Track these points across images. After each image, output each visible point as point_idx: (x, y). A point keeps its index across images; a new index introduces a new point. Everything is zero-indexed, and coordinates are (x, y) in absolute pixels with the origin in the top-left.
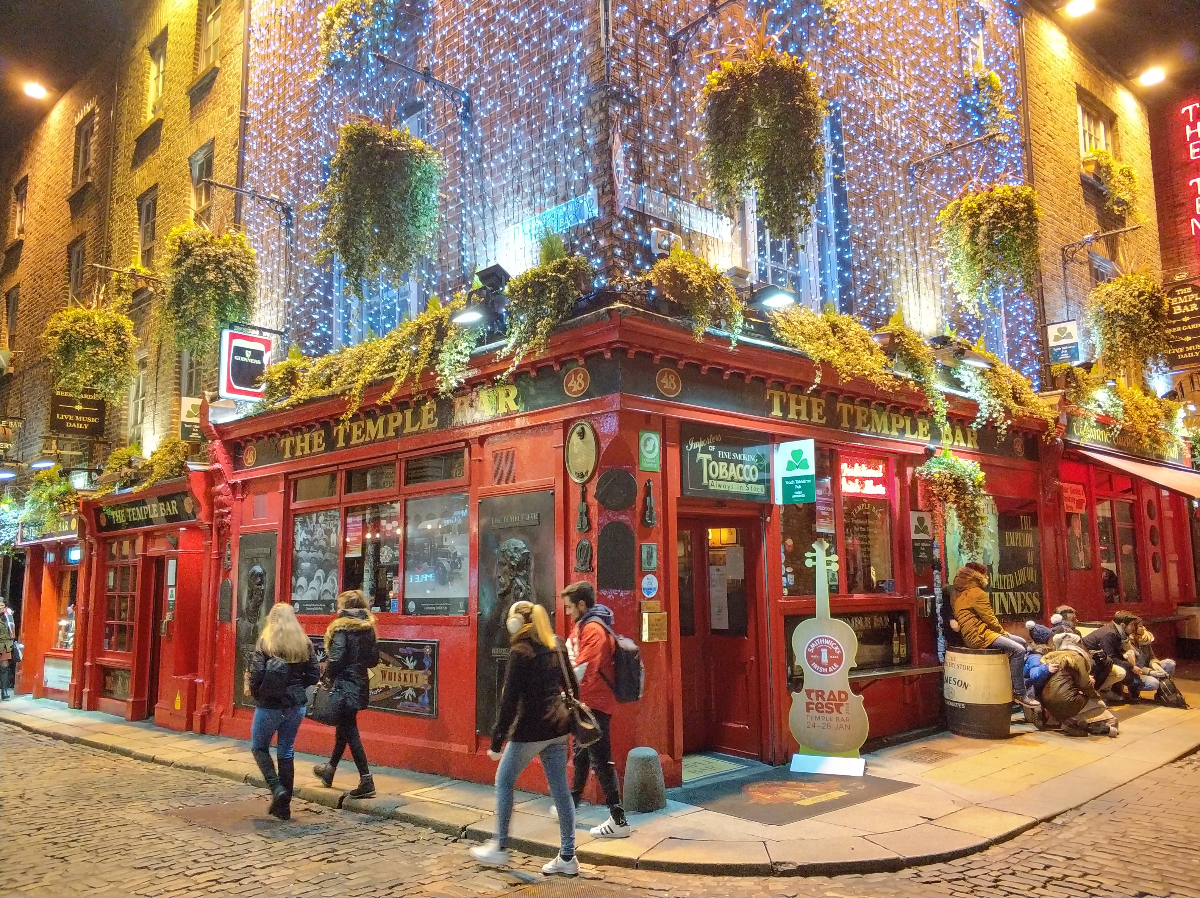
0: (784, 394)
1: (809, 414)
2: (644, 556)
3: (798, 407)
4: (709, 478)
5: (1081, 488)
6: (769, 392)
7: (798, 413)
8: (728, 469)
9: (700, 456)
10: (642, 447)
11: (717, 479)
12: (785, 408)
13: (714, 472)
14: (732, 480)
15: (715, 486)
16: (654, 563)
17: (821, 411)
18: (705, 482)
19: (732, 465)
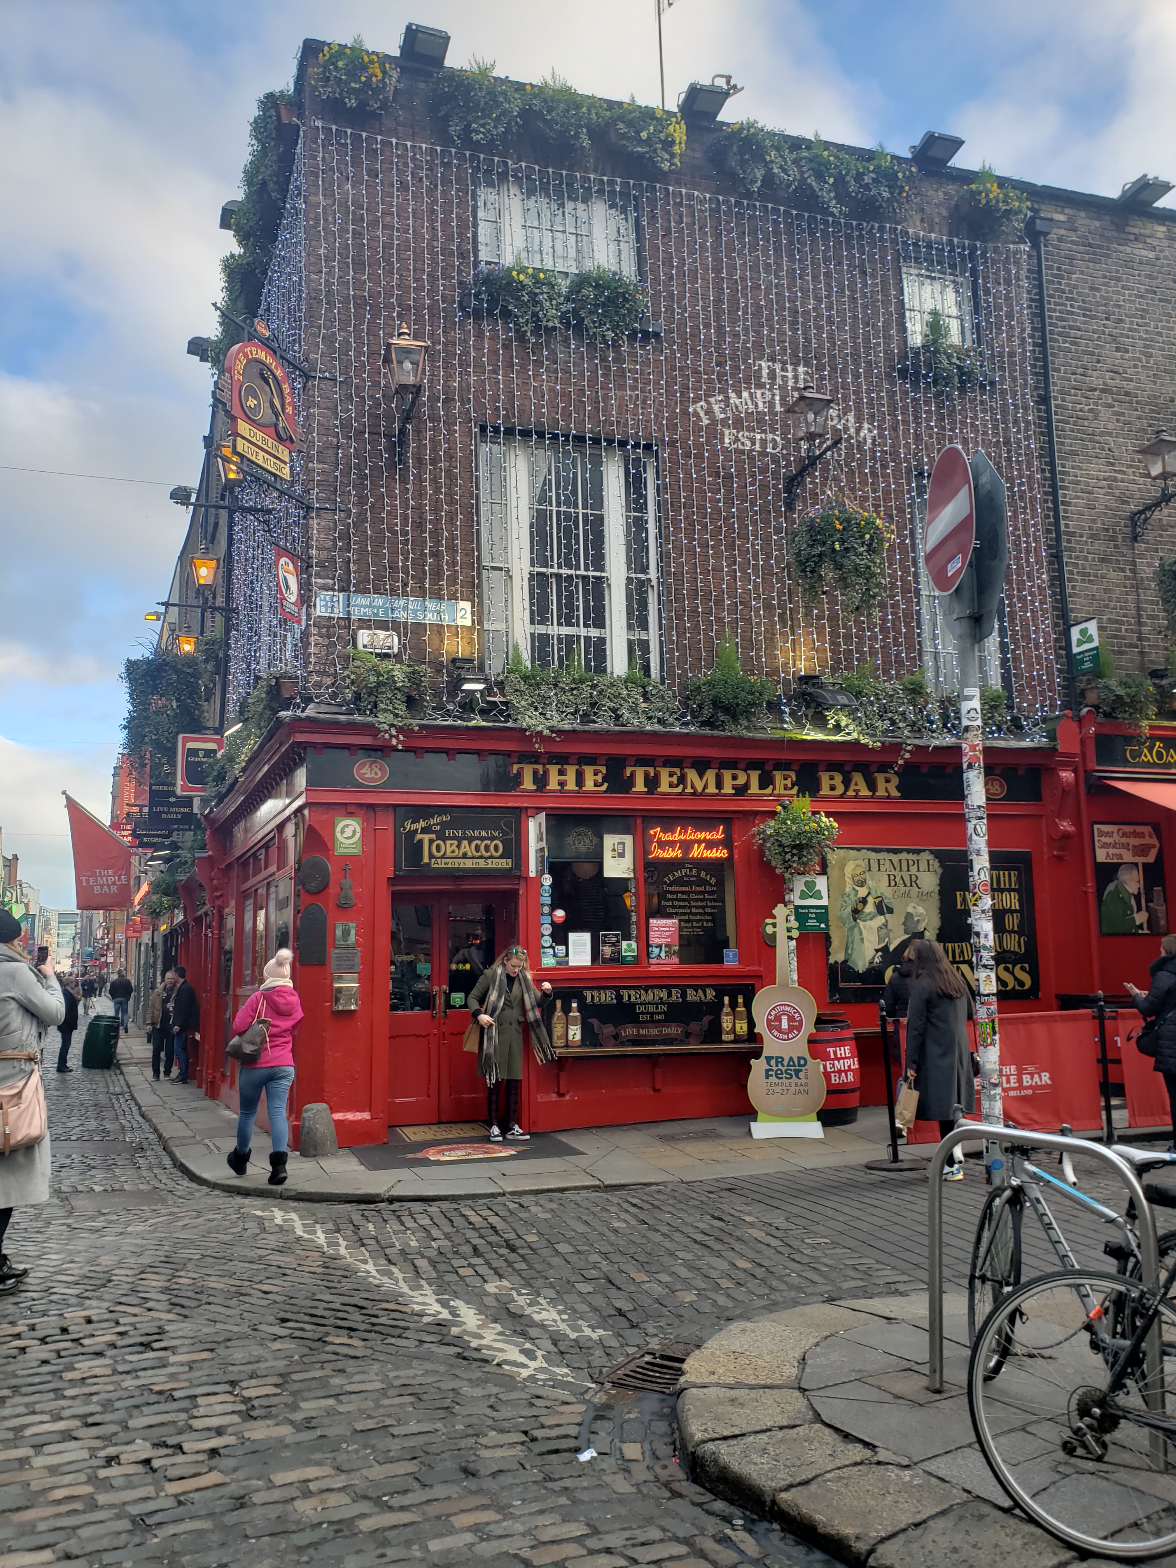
0: (540, 768)
1: (580, 781)
2: (339, 932)
3: (562, 778)
4: (431, 856)
5: (1147, 829)
6: (515, 768)
7: (562, 784)
8: (458, 846)
9: (419, 836)
10: (338, 834)
11: (443, 857)
12: (541, 781)
13: (438, 850)
14: (465, 856)
15: (440, 864)
16: (352, 938)
17: (599, 778)
18: (426, 860)
19: (465, 843)
